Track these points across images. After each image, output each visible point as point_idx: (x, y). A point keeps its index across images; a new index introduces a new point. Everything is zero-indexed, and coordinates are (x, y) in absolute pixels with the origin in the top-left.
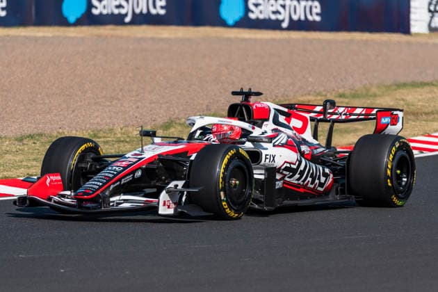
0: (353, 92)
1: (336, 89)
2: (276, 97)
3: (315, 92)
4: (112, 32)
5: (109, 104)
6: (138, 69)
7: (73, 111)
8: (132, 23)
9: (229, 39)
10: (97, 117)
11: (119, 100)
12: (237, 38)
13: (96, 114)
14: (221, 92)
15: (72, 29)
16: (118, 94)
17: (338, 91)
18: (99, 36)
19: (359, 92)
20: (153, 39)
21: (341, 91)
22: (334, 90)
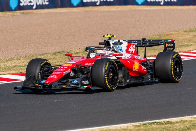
0: (190, 30)
1: (183, 29)
2: (159, 33)
3: (174, 30)
4: (92, 9)
5: (90, 38)
6: (102, 23)
7: (76, 42)
8: (100, 5)
9: (139, 10)
10: (86, 43)
11: (94, 36)
12: (142, 9)
13: (85, 43)
14: (136, 32)
15: (75, 9)
16: (94, 34)
17: (184, 29)
18: (86, 11)
19: (193, 30)
20: (108, 11)
21: (185, 30)
22: (182, 29)
